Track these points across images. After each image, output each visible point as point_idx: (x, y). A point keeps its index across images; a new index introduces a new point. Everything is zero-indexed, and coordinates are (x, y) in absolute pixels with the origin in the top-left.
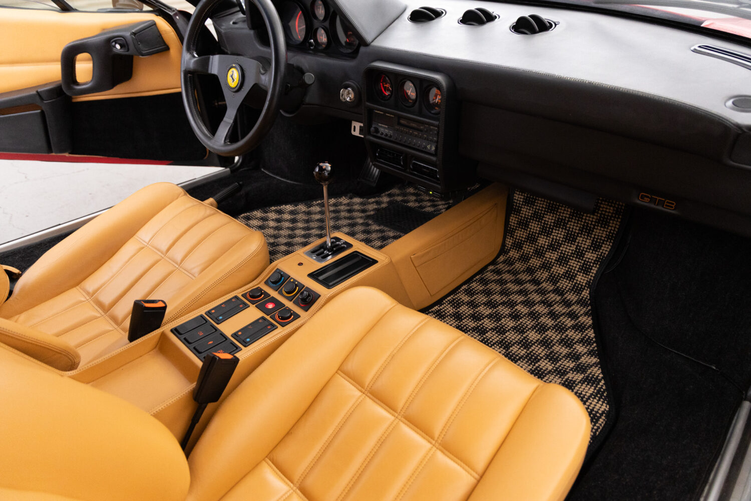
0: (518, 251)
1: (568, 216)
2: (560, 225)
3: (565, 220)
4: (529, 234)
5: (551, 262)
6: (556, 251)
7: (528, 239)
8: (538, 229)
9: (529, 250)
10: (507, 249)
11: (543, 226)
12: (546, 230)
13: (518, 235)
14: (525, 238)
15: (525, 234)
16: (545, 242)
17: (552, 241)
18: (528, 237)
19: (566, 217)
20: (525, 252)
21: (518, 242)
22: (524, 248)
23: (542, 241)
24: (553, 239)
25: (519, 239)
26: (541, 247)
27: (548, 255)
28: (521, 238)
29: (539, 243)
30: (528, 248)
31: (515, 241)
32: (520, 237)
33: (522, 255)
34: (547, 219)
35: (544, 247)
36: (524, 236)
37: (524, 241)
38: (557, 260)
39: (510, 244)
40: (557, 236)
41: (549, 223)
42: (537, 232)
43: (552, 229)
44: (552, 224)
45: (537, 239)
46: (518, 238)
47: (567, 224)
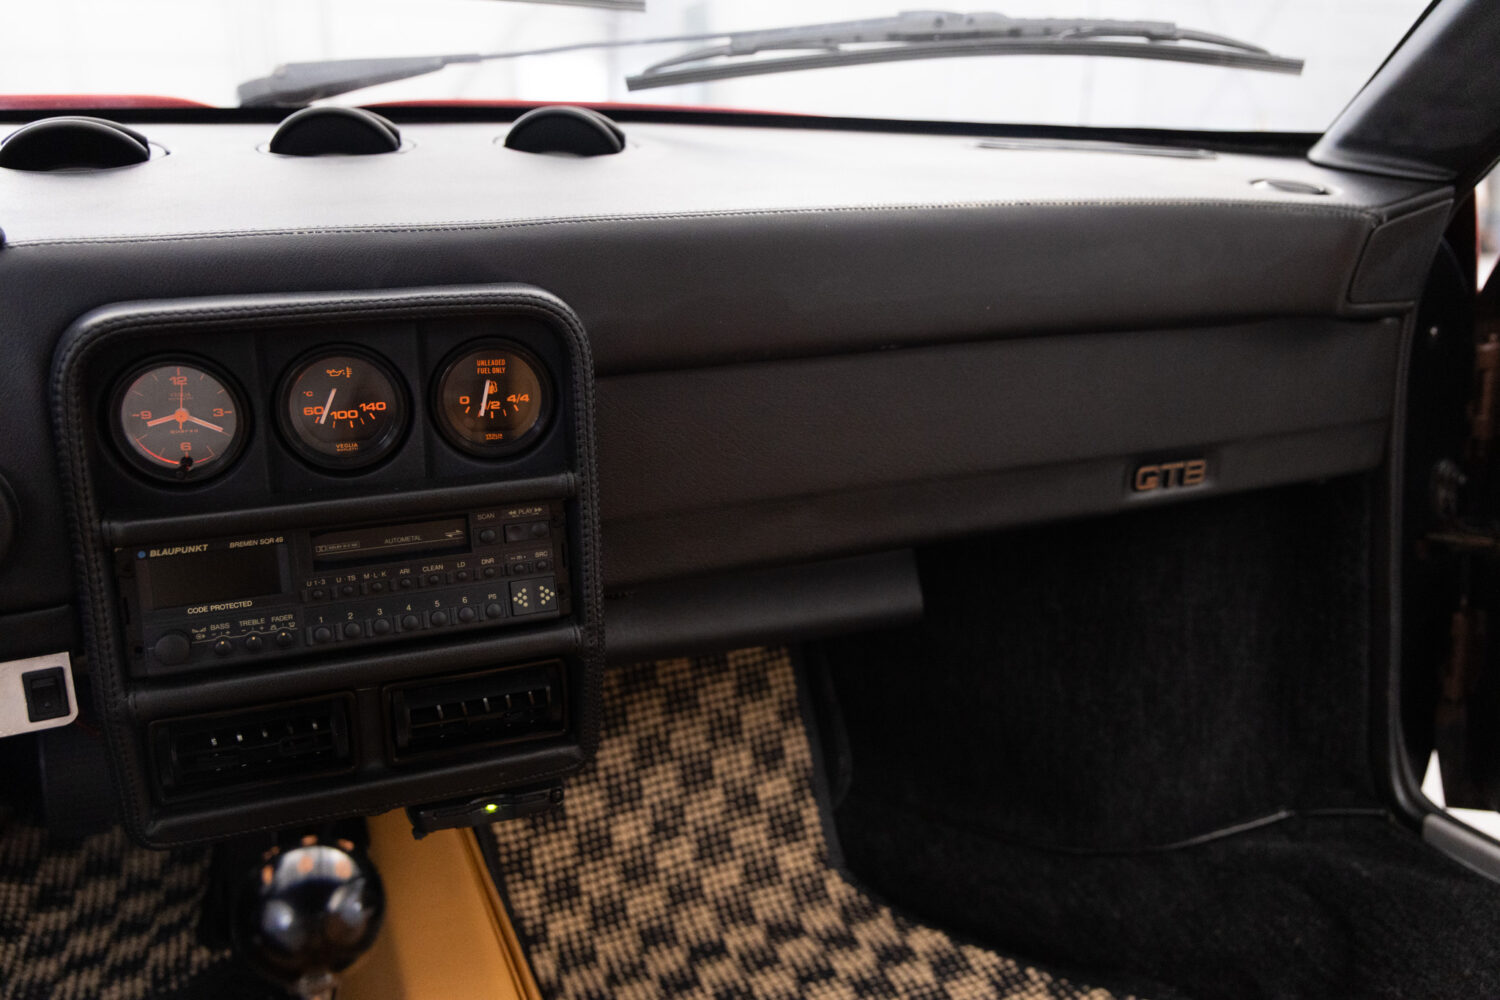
0: (571, 907)
1: (660, 720)
2: (651, 756)
3: (657, 735)
4: (579, 836)
5: (687, 872)
6: (677, 834)
7: (581, 853)
8: (599, 804)
9: (603, 882)
10: (534, 927)
11: (609, 788)
12: (620, 794)
13: (547, 858)
14: (573, 856)
15: (566, 843)
16: (637, 828)
17: (654, 814)
18: (580, 845)
19: (656, 726)
20: (596, 895)
21: (557, 883)
22: (584, 888)
23: (628, 831)
24: (653, 806)
25: (555, 872)
26: (632, 850)
27: (664, 861)
28: (560, 865)
29: (620, 843)
30: (597, 880)
31: (546, 885)
32: (554, 861)
33: (593, 909)
34: (610, 762)
35: (640, 847)
36: (568, 852)
37: (575, 867)
38: (699, 857)
39: (534, 902)
40: (659, 793)
41: (621, 769)
42: (601, 813)
43: (637, 780)
44: (631, 766)
45: (609, 837)
46: (550, 868)
47: (668, 742)
